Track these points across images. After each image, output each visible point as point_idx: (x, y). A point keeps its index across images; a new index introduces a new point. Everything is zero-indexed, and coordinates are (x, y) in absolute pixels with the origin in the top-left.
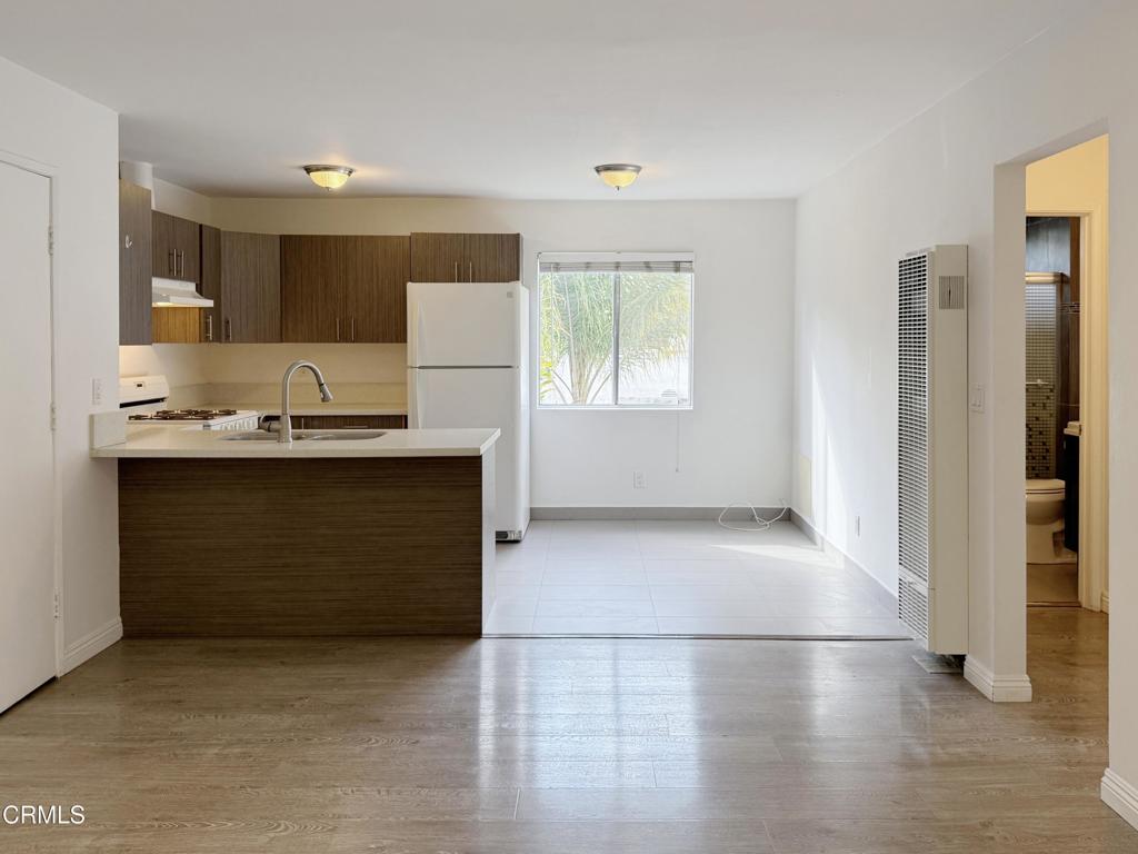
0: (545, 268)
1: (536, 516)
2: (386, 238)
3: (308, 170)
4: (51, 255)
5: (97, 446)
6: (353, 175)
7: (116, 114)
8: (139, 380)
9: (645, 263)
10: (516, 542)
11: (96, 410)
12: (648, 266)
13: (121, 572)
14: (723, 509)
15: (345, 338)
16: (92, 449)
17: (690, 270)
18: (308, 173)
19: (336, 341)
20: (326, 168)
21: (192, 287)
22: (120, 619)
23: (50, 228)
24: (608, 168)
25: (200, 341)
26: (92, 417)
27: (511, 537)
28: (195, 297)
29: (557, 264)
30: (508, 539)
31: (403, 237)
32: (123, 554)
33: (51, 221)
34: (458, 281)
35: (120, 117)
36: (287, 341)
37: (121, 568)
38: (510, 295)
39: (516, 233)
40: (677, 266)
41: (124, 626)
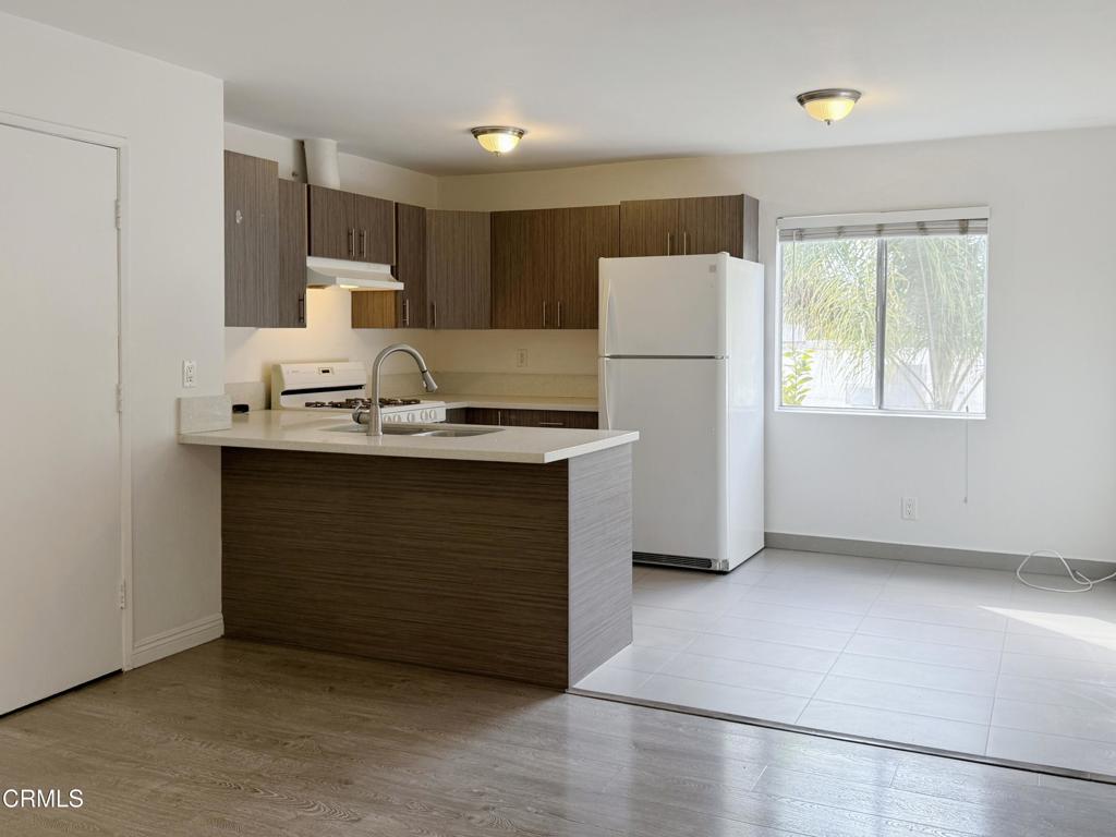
0: (787, 235)
1: (773, 545)
2: (595, 210)
3: (476, 132)
4: (118, 229)
5: (184, 431)
6: (524, 137)
7: (221, 82)
8: (326, 366)
9: (918, 223)
10: (723, 573)
11: (184, 394)
12: (922, 228)
13: (223, 567)
14: (1026, 556)
15: (551, 325)
16: (179, 434)
17: (984, 230)
18: (476, 137)
19: (543, 328)
20: (494, 130)
21: (386, 269)
22: (221, 616)
23: (117, 201)
24: (812, 96)
25: (396, 327)
26: (179, 401)
27: (717, 567)
28: (390, 280)
29: (801, 230)
30: (712, 568)
31: (613, 207)
32: (225, 549)
33: (118, 194)
34: (671, 254)
35: (225, 83)
36: (496, 328)
37: (223, 562)
38: (713, 269)
39: (739, 193)
40: (964, 227)
41: (225, 623)
